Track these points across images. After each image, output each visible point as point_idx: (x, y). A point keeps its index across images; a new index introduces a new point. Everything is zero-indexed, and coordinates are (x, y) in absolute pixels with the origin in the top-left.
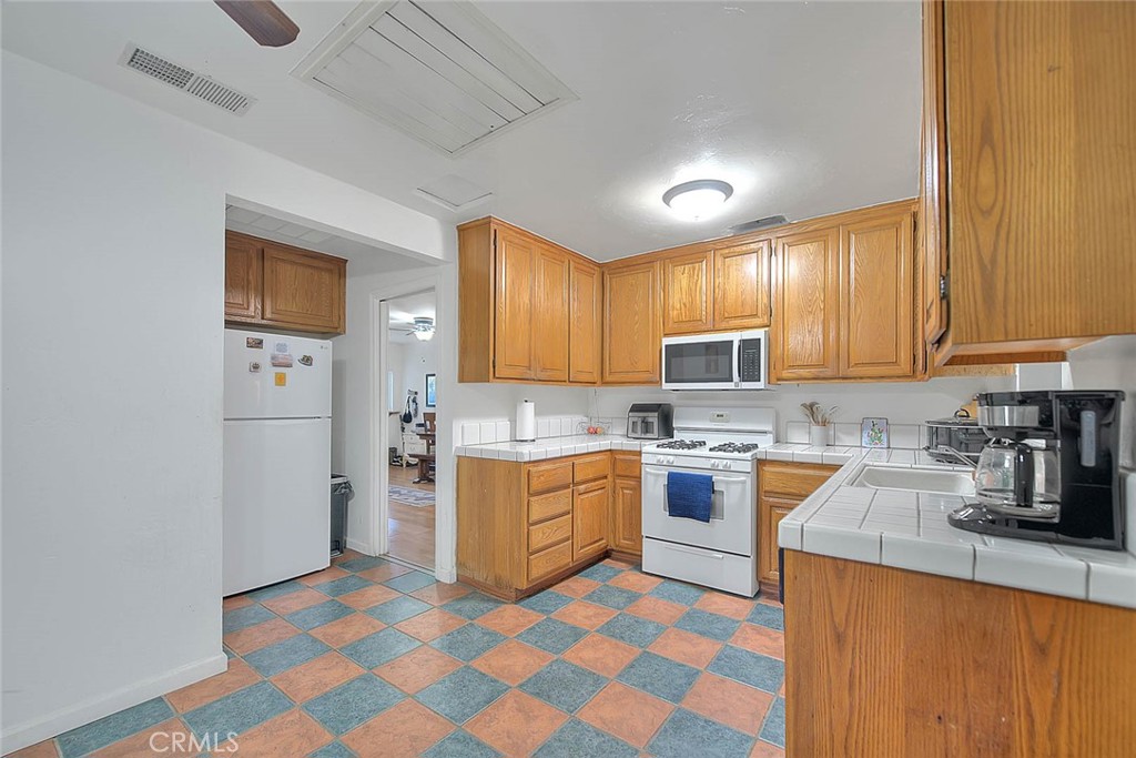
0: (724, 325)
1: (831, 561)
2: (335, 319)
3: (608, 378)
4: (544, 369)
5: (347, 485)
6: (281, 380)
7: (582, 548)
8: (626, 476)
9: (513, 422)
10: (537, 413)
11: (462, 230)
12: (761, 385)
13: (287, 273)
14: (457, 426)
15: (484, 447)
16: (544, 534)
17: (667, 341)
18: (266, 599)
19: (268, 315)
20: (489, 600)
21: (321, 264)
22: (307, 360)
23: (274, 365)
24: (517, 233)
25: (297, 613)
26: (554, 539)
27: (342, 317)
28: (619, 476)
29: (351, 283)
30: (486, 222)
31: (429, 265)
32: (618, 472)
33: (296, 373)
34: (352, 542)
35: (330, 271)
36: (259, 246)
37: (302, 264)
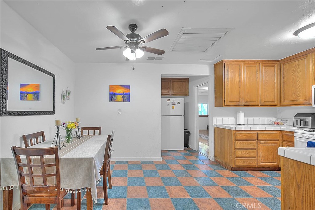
1: (295, 161)
2: (186, 92)
3: (283, 103)
4: (246, 102)
5: (189, 132)
6: (173, 107)
7: (262, 162)
8: (288, 141)
9: (236, 119)
10: (245, 116)
11: (215, 65)
13: (176, 84)
14: (214, 119)
15: (223, 125)
16: (242, 153)
17: (314, 87)
18: (171, 152)
19: (172, 94)
20: (222, 167)
21: (183, 81)
22: (179, 103)
23: (172, 104)
24: (234, 61)
25: (175, 156)
26: (247, 156)
27: (188, 92)
28: (285, 140)
29: (190, 83)
30: (222, 62)
31: (206, 76)
32: (284, 139)
33: (176, 106)
34: (190, 146)
35: (185, 82)
36: (170, 79)
37: (178, 81)
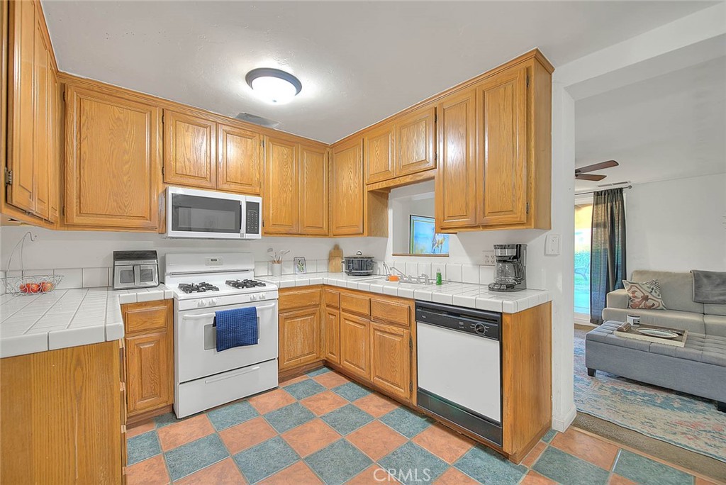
0: (226, 187)
3: (75, 218)
8: (145, 330)
12: (258, 236)
17: (173, 190)
28: (133, 333)
32: (131, 328)
